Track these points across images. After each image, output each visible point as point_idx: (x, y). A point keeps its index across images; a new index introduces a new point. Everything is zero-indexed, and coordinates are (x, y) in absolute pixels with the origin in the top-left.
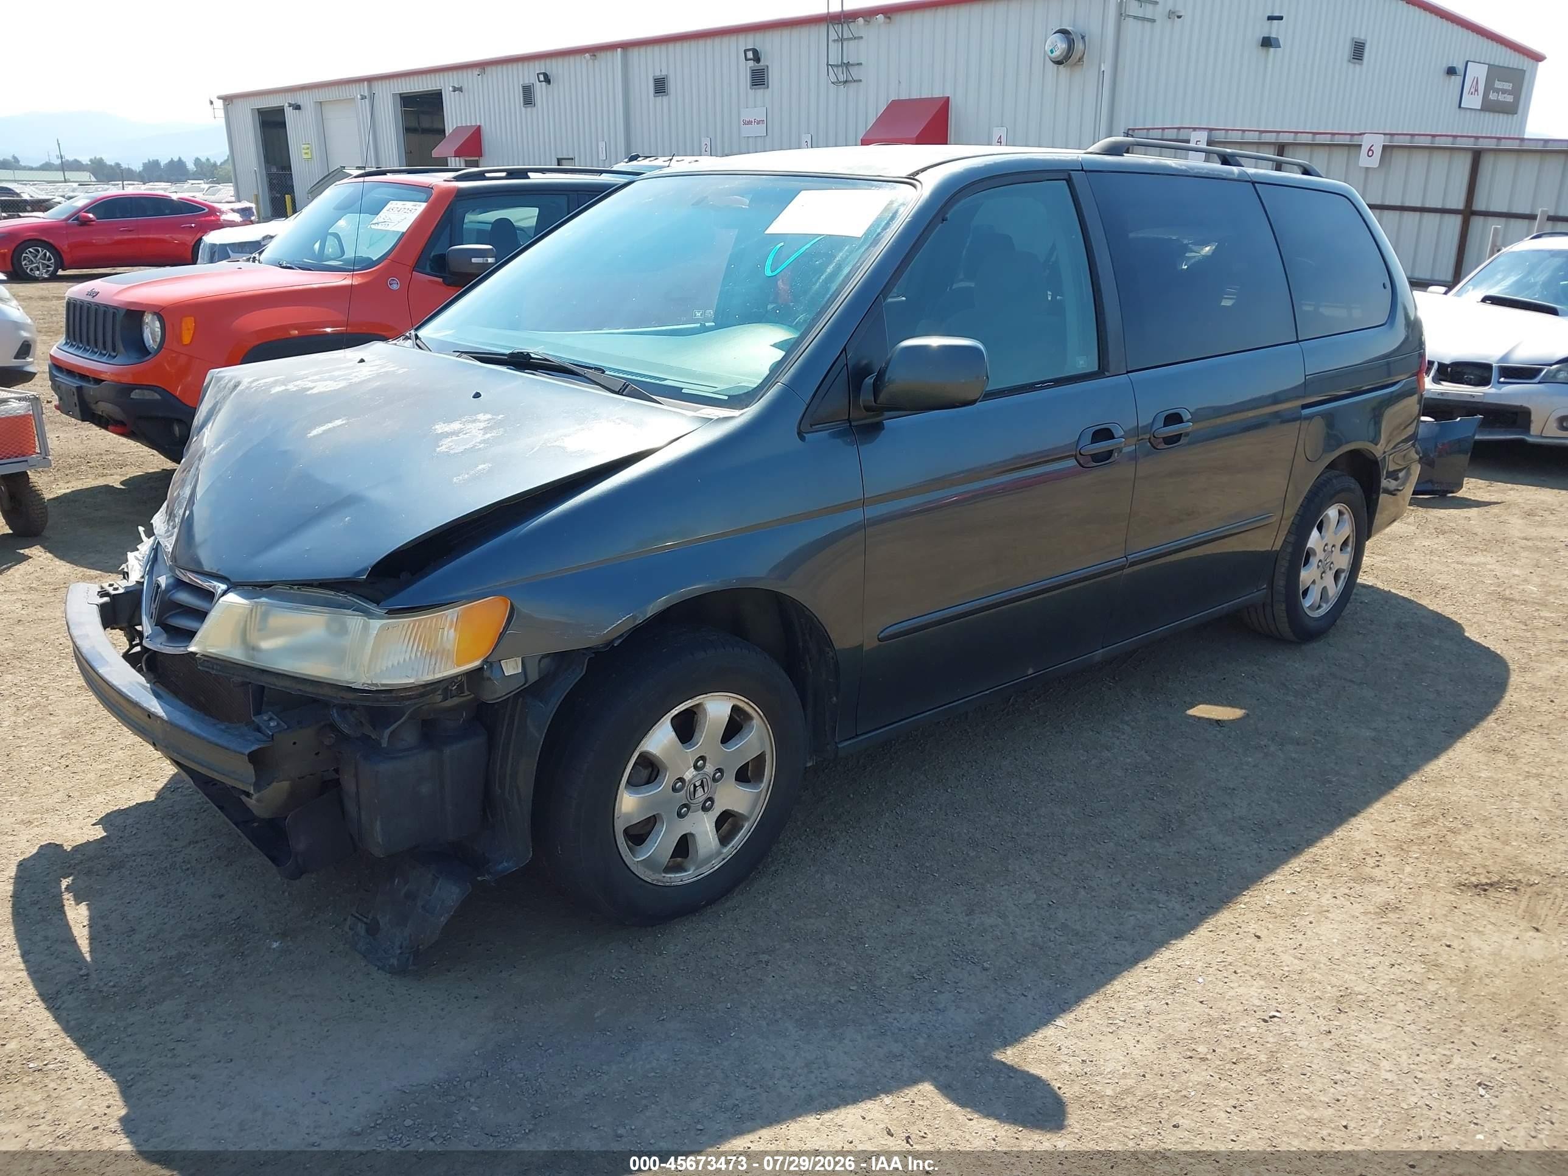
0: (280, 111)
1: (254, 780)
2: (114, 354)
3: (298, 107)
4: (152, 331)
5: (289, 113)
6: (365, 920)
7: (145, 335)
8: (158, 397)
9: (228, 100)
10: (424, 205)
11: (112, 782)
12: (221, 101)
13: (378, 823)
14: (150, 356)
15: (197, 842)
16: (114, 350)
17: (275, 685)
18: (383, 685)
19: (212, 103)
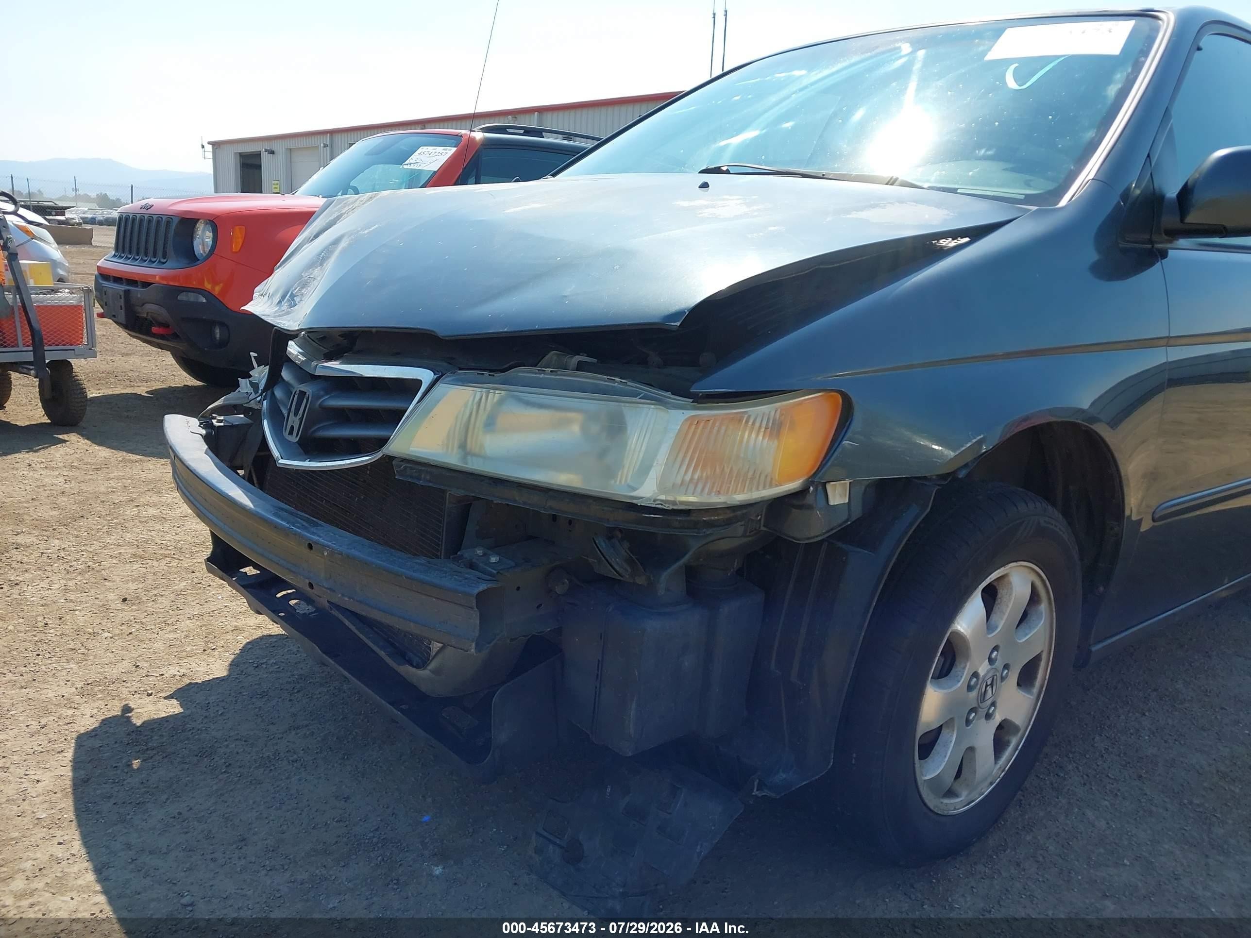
0: (258, 155)
1: (477, 634)
2: (165, 260)
3: (272, 152)
4: (203, 239)
5: (265, 157)
6: (558, 841)
7: (195, 243)
8: (204, 301)
9: (216, 145)
10: (454, 149)
11: (184, 654)
12: (211, 146)
13: (634, 706)
14: (198, 262)
15: (298, 728)
16: (164, 256)
17: (515, 501)
18: (682, 503)
19: (203, 147)
